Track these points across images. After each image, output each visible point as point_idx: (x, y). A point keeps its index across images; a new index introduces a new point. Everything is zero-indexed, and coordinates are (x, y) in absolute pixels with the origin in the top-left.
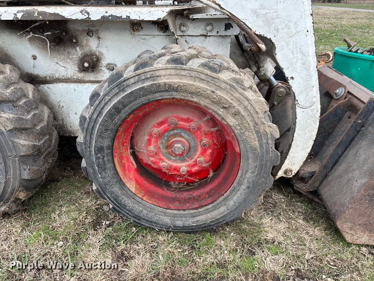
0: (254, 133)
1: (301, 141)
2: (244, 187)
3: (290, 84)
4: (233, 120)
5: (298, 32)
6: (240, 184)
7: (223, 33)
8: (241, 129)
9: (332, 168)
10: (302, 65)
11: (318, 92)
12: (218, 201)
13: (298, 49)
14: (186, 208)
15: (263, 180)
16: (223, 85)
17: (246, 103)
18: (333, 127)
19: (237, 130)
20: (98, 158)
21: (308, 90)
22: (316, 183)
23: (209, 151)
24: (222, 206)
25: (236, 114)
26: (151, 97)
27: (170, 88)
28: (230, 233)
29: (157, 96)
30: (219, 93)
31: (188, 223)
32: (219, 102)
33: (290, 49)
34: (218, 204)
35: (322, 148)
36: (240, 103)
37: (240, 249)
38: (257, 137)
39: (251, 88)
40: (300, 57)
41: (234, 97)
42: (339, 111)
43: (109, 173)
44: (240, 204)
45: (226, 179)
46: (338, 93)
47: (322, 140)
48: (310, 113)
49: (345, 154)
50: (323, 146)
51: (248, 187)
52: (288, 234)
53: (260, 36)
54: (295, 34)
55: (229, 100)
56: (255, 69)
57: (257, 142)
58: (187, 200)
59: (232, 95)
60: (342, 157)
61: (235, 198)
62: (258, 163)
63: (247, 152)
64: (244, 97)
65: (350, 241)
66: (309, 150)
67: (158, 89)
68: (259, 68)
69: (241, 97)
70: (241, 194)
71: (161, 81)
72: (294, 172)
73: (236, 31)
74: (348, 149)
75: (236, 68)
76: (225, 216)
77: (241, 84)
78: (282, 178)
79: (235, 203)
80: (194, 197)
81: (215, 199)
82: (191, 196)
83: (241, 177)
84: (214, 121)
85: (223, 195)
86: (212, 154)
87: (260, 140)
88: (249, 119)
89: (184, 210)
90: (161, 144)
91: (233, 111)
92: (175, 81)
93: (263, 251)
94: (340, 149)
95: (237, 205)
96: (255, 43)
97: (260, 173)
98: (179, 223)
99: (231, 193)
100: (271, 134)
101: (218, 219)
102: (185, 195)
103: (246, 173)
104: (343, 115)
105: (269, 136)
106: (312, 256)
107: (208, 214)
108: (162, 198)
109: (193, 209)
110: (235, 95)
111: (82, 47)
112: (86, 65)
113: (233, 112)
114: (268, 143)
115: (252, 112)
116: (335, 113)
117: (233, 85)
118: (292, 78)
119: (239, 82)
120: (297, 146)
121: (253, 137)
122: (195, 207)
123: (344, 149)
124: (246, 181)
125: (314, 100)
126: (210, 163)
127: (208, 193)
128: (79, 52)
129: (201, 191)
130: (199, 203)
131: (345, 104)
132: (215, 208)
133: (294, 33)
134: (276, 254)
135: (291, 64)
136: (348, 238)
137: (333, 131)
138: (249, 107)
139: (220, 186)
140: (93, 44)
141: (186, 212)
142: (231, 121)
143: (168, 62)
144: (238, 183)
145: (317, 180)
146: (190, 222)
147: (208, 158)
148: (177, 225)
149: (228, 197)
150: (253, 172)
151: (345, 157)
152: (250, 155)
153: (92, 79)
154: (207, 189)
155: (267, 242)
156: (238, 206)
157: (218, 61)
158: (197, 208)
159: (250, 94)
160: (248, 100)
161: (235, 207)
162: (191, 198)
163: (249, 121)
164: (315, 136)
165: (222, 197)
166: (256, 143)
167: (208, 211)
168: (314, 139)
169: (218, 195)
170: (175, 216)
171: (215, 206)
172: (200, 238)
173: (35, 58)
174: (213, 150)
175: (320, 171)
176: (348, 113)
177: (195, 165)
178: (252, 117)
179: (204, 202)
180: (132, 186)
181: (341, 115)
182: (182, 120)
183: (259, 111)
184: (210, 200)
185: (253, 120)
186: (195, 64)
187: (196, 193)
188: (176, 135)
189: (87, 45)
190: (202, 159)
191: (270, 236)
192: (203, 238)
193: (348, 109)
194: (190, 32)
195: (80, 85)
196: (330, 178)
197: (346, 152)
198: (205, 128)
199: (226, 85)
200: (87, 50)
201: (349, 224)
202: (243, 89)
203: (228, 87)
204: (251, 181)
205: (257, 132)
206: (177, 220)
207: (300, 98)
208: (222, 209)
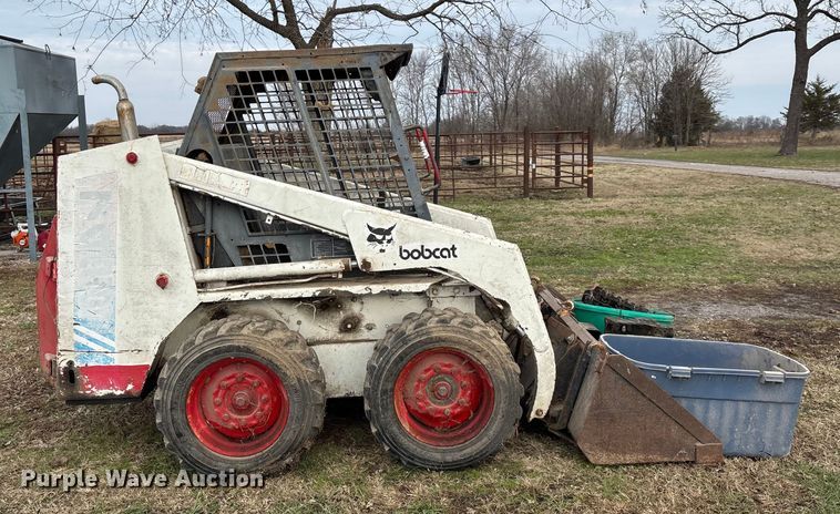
0: (501, 369)
1: (544, 382)
2: (499, 416)
5: (524, 296)
6: (496, 415)
7: (469, 294)
8: (492, 367)
9: (574, 403)
11: (549, 339)
12: (480, 434)
13: (527, 307)
14: (454, 444)
16: (476, 336)
17: (493, 348)
19: (489, 368)
20: (382, 400)
22: (564, 421)
23: (469, 392)
24: (484, 437)
25: (487, 356)
26: (426, 347)
27: (440, 340)
29: (431, 346)
30: (473, 341)
32: (474, 348)
34: (480, 436)
36: (489, 348)
38: (504, 373)
39: (495, 337)
40: (529, 313)
41: (484, 344)
43: (390, 413)
44: (499, 433)
45: (485, 414)
46: (570, 339)
47: (566, 382)
48: (546, 357)
53: (498, 300)
54: (522, 297)
55: (481, 346)
56: (500, 321)
58: (453, 438)
59: (482, 342)
61: (494, 428)
63: (498, 385)
64: (491, 343)
65: (594, 463)
66: (553, 389)
67: (431, 341)
68: (503, 319)
69: (489, 343)
70: (498, 424)
71: (434, 335)
72: (545, 412)
73: (477, 293)
75: (483, 323)
77: (488, 335)
78: (535, 419)
79: (494, 432)
80: (459, 435)
81: (477, 432)
82: (457, 434)
83: (496, 408)
84: (471, 364)
85: (484, 428)
86: (471, 395)
87: (506, 375)
88: (496, 359)
89: (452, 446)
90: (427, 388)
91: (484, 353)
92: (443, 334)
95: (497, 434)
96: (495, 304)
98: (449, 458)
99: (491, 424)
102: (452, 434)
103: (500, 405)
107: (473, 447)
108: (431, 438)
109: (459, 444)
110: (485, 342)
111: (345, 311)
112: (349, 326)
115: (498, 354)
117: (483, 336)
118: (526, 329)
119: (486, 333)
121: (501, 373)
125: (547, 345)
126: (470, 402)
127: (471, 428)
128: (342, 315)
130: (464, 438)
131: (576, 348)
132: (478, 440)
135: (523, 318)
136: (593, 460)
138: (496, 351)
139: (481, 421)
140: (356, 308)
142: (484, 361)
143: (438, 322)
145: (564, 419)
146: (458, 456)
147: (468, 398)
148: (447, 462)
149: (488, 428)
151: (581, 391)
152: (501, 388)
153: (351, 339)
157: (470, 319)
158: (462, 443)
159: (495, 342)
160: (494, 346)
163: (497, 361)
165: (483, 430)
167: (473, 444)
168: (555, 379)
169: (480, 429)
170: (444, 452)
171: (478, 438)
173: (299, 323)
174: (472, 390)
177: (458, 405)
178: (499, 357)
179: (468, 437)
180: (406, 426)
182: (446, 366)
183: (503, 354)
184: (473, 434)
185: (500, 360)
186: (455, 322)
187: (460, 432)
188: (439, 380)
189: (350, 309)
190: (463, 400)
193: (577, 352)
194: (440, 295)
195: (341, 345)
198: (464, 372)
199: (478, 336)
200: (349, 313)
202: (490, 338)
203: (480, 337)
205: (504, 369)
206: (447, 455)
207: (536, 344)
208: (485, 440)
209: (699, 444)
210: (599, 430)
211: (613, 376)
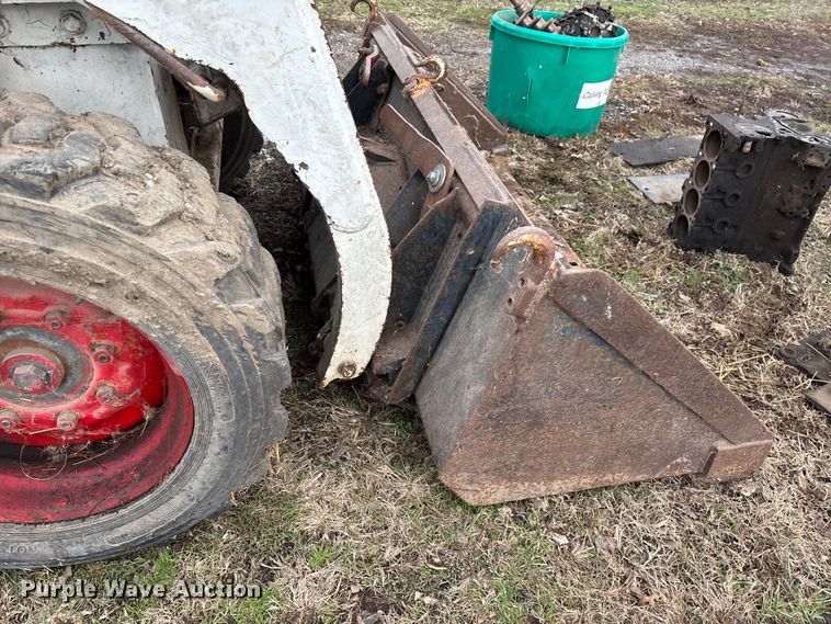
0: (198, 333)
1: (360, 303)
2: (214, 448)
3: (303, 179)
4: (134, 310)
5: (289, 53)
6: (204, 444)
8: (163, 328)
9: (434, 351)
10: (318, 135)
11: (375, 193)
12: (163, 486)
13: (300, 93)
14: (87, 513)
15: (258, 425)
16: (72, 230)
17: (156, 267)
18: (433, 258)
19: (153, 331)
21: (348, 191)
22: (408, 386)
23: (124, 368)
24: (177, 494)
25: (136, 297)
28: (221, 533)
30: (65, 250)
31: (99, 545)
32: (75, 274)
33: (279, 95)
34: (164, 491)
35: (418, 302)
36: (138, 270)
37: (239, 572)
38: (210, 342)
40: (310, 115)
41: (116, 256)
42: (439, 224)
44: (216, 484)
46: (435, 179)
47: (416, 287)
48: (368, 242)
49: (453, 321)
50: (419, 299)
51: (225, 448)
52: (354, 507)
54: (282, 58)
55: (103, 265)
57: (213, 354)
58: (89, 492)
59: (107, 252)
60: (450, 327)
61: (201, 473)
62: (231, 397)
63: (199, 376)
64: (145, 253)
65: (473, 504)
66: (382, 318)
69: (138, 254)
70: (213, 464)
72: (359, 370)
74: (459, 310)
76: (192, 511)
77: (128, 222)
78: (336, 382)
79: (204, 483)
80: (109, 480)
81: (155, 481)
82: (101, 479)
83: (202, 429)
85: (173, 470)
87: (219, 346)
88: (174, 305)
89: (83, 519)
93: (294, 565)
94: (441, 313)
95: (211, 487)
97: (244, 415)
98: (77, 549)
99: (189, 465)
100: (247, 328)
101: (174, 522)
102: (85, 478)
103: (211, 421)
104: (449, 230)
105: (243, 333)
106: (398, 550)
107: (145, 517)
108: (17, 500)
109: (104, 513)
110: (118, 252)
113: (125, 292)
114: (243, 350)
115: (179, 287)
116: (431, 228)
117: (103, 227)
118: (304, 166)
119: (121, 216)
120: (354, 314)
121: (198, 343)
122: (110, 505)
123: (450, 312)
124: (215, 435)
125: (369, 212)
126: (138, 391)
127: (139, 468)
129: (125, 463)
130: (119, 495)
131: (448, 207)
132: (158, 502)
133: (279, 53)
134: (323, 564)
135: (292, 133)
136: (470, 499)
137: (435, 266)
138: (168, 277)
141: (89, 523)
142: (129, 314)
144: (199, 443)
145: (409, 379)
146: (104, 542)
147: (126, 383)
148: (73, 555)
149: (183, 474)
150: (225, 416)
151: (455, 327)
152: (209, 382)
154: (137, 456)
155: (305, 537)
156: (212, 490)
158: (115, 509)
159: (166, 242)
160: (159, 258)
161: (205, 492)
162: (101, 482)
163: (175, 309)
164: (390, 290)
165: (172, 475)
166: (212, 356)
167: (143, 511)
168: (389, 295)
169: (161, 472)
170: (59, 537)
171: (157, 497)
172: (146, 565)
174: (134, 362)
175: (410, 361)
176: (456, 225)
178: (183, 297)
179: (130, 492)
181: (445, 231)
183: (196, 281)
185: (188, 305)
187: (112, 470)
188: (13, 343)
190: (107, 388)
191: (312, 523)
192: (151, 564)
193: (455, 216)
194: (18, 39)
196: (432, 373)
197: (456, 316)
198: (92, 318)
199: (81, 227)
201: (465, 475)
202: (139, 233)
203: (91, 232)
204: (226, 435)
205: (207, 331)
206: (70, 544)
207: (335, 211)
208: (178, 500)
209: (722, 446)
210: (497, 446)
211: (559, 325)
